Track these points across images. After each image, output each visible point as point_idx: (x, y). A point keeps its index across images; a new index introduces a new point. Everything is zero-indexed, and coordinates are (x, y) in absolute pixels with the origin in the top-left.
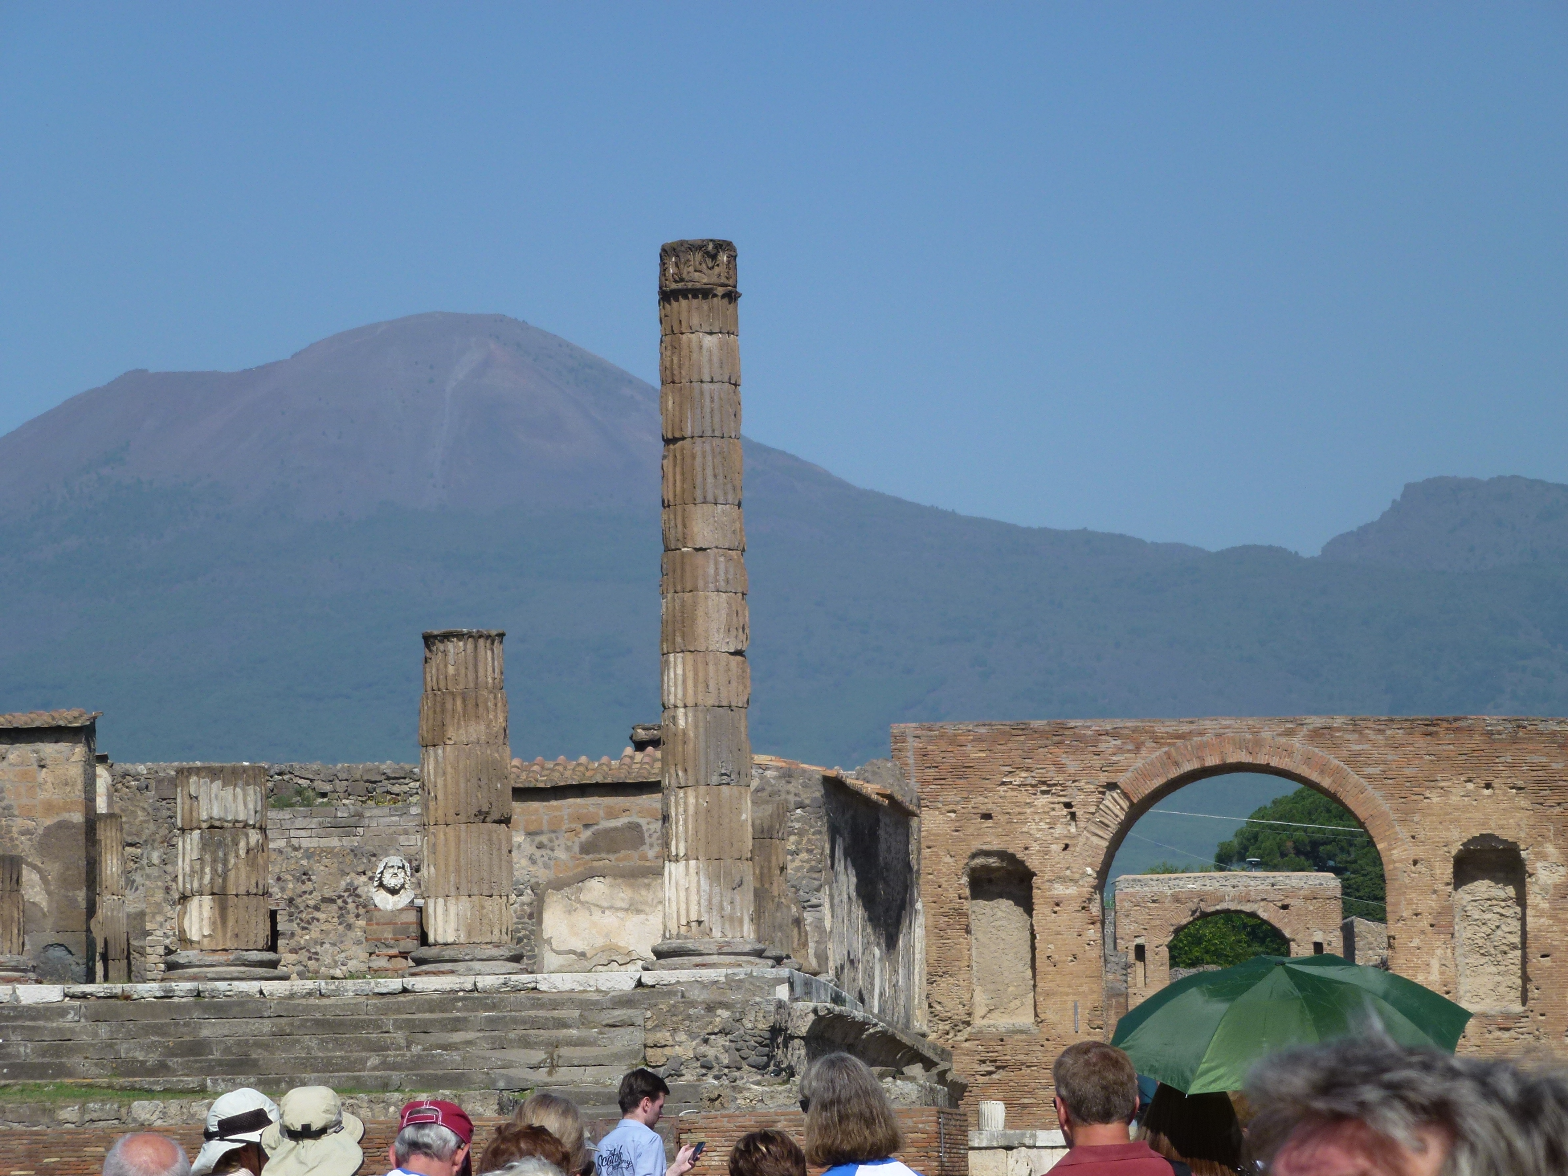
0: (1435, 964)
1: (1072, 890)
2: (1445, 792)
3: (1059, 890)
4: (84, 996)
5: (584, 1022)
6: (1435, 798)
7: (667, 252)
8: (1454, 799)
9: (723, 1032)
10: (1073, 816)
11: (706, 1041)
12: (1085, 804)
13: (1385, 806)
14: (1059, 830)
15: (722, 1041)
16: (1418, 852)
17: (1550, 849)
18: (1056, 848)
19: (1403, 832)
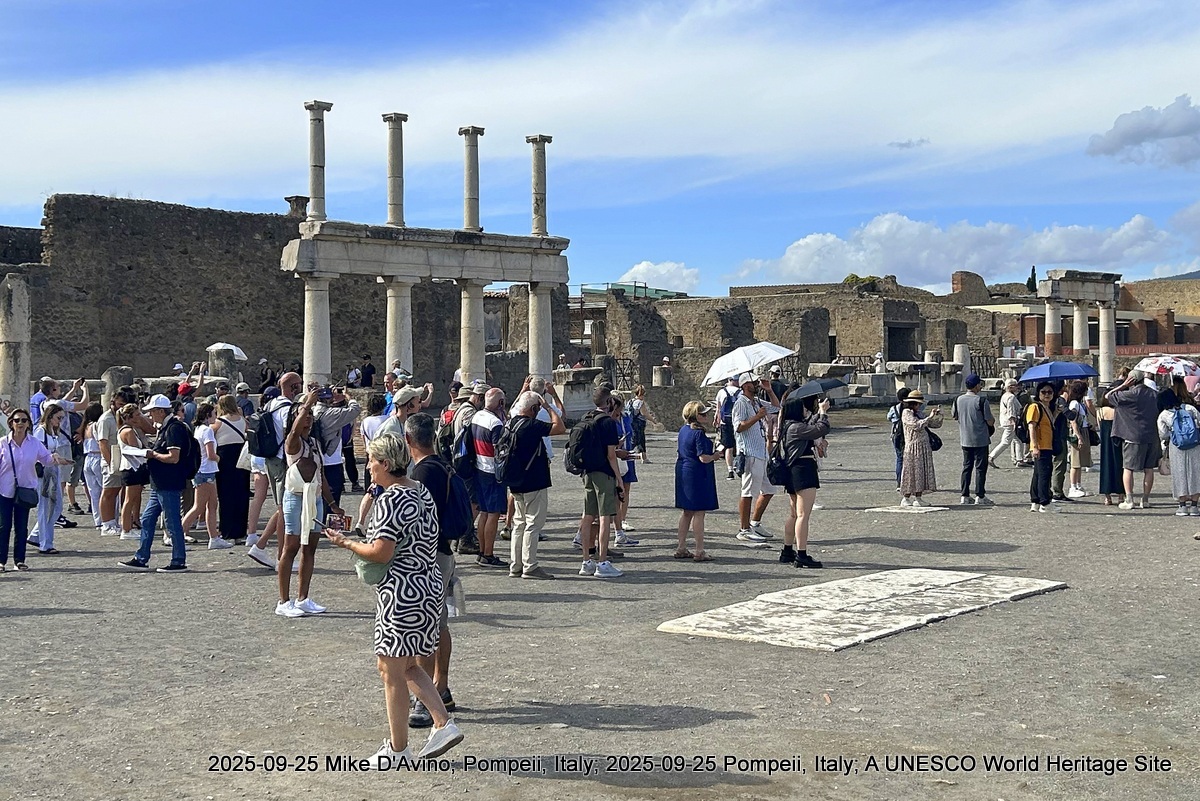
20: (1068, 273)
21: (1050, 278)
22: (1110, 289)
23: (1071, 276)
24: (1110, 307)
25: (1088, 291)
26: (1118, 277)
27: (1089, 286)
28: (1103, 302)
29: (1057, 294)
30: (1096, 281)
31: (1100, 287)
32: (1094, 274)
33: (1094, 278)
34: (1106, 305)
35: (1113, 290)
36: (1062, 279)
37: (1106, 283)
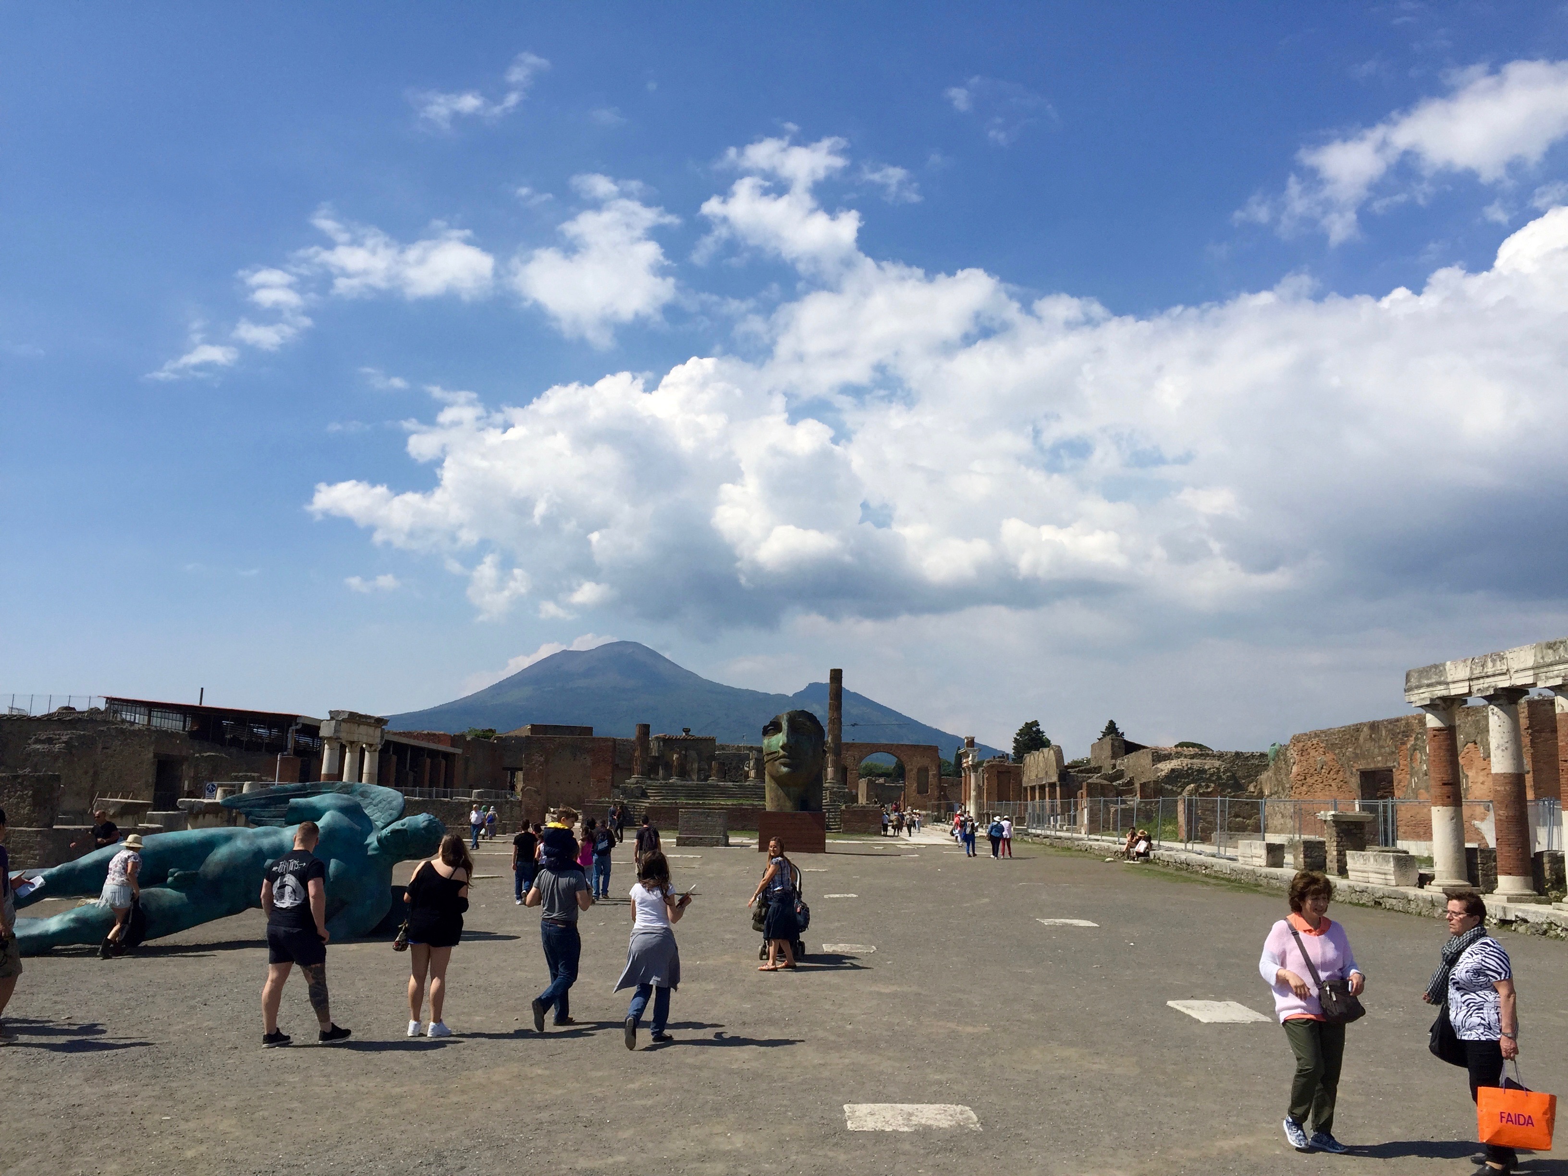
0: (914, 786)
6: (915, 758)
7: (832, 671)
8: (918, 759)
10: (855, 759)
12: (856, 757)
13: (907, 759)
16: (912, 767)
19: (910, 764)
20: (349, 713)
21: (332, 718)
22: (378, 732)
23: (355, 718)
24: (375, 751)
25: (362, 734)
26: (386, 722)
27: (363, 729)
28: (371, 745)
30: (369, 725)
31: (371, 730)
32: (370, 717)
33: (369, 721)
34: (373, 749)
35: (379, 734)
36: (343, 720)
37: (376, 727)
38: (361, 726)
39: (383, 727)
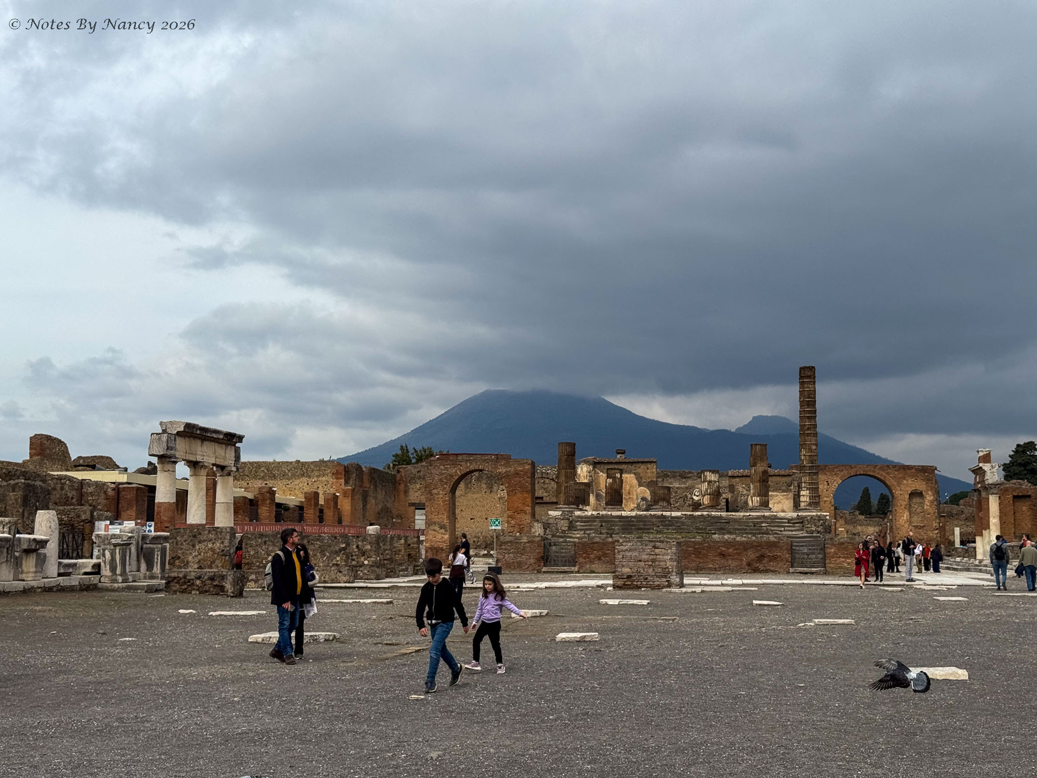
0: (905, 515)
1: (828, 499)
2: (907, 481)
3: (825, 499)
4: (685, 515)
5: (789, 523)
6: (905, 482)
7: (801, 369)
8: (909, 482)
9: (821, 525)
10: (828, 484)
11: (818, 527)
12: (831, 482)
13: (895, 483)
14: (825, 487)
15: (821, 527)
16: (901, 492)
17: (929, 492)
18: (825, 490)
19: (899, 489)
20: (188, 426)
21: (164, 431)
22: (231, 452)
23: (192, 431)
24: (229, 475)
25: (208, 454)
26: (240, 438)
27: (209, 446)
28: (222, 468)
29: (172, 452)
30: (215, 441)
31: (220, 450)
32: (215, 431)
33: (215, 436)
34: (225, 472)
35: (233, 454)
36: (179, 434)
37: (227, 445)
38: (205, 443)
39: (238, 445)
